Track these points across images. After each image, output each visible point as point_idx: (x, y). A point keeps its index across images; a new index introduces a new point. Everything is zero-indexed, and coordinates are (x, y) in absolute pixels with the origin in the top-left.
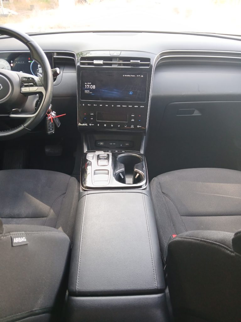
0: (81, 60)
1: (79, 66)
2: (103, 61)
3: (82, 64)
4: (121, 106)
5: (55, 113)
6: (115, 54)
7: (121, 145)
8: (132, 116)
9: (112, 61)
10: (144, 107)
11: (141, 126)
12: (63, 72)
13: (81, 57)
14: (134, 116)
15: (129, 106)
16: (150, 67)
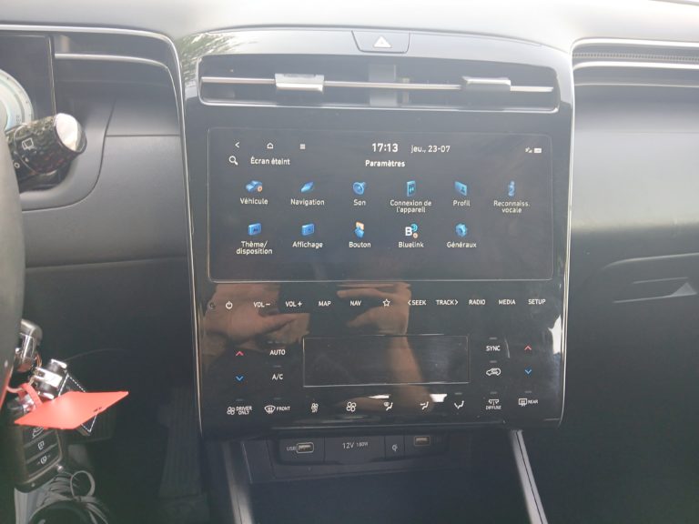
0: (206, 75)
1: (193, 103)
2: (320, 78)
3: (209, 91)
4: (431, 302)
5: (60, 371)
6: (382, 43)
7: (395, 448)
8: (489, 348)
9: (367, 80)
10: (543, 301)
11: (536, 402)
12: (108, 134)
13: (204, 58)
14: (496, 348)
15: (470, 302)
16: (556, 110)
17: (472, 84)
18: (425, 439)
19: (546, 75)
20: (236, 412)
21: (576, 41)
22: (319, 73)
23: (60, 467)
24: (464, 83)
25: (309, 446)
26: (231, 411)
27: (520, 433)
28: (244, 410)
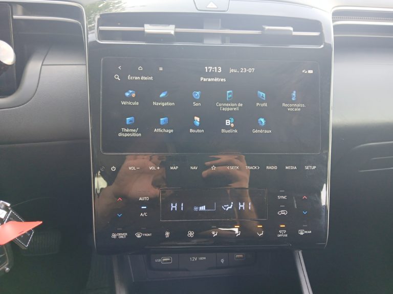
0: (102, 25)
1: (94, 45)
2: (172, 27)
3: (103, 35)
4: (242, 168)
5: (6, 208)
6: (212, 6)
7: (222, 261)
8: (279, 197)
9: (202, 28)
10: (314, 167)
11: (310, 232)
12: (44, 64)
13: (101, 15)
14: (284, 197)
15: (267, 167)
16: (322, 46)
17: (269, 30)
18: (241, 256)
19: (315, 25)
20: (117, 237)
21: (334, 8)
22: (172, 24)
23: (7, 269)
24: (263, 29)
25: (169, 259)
26: (114, 236)
27: (300, 253)
28: (122, 235)
